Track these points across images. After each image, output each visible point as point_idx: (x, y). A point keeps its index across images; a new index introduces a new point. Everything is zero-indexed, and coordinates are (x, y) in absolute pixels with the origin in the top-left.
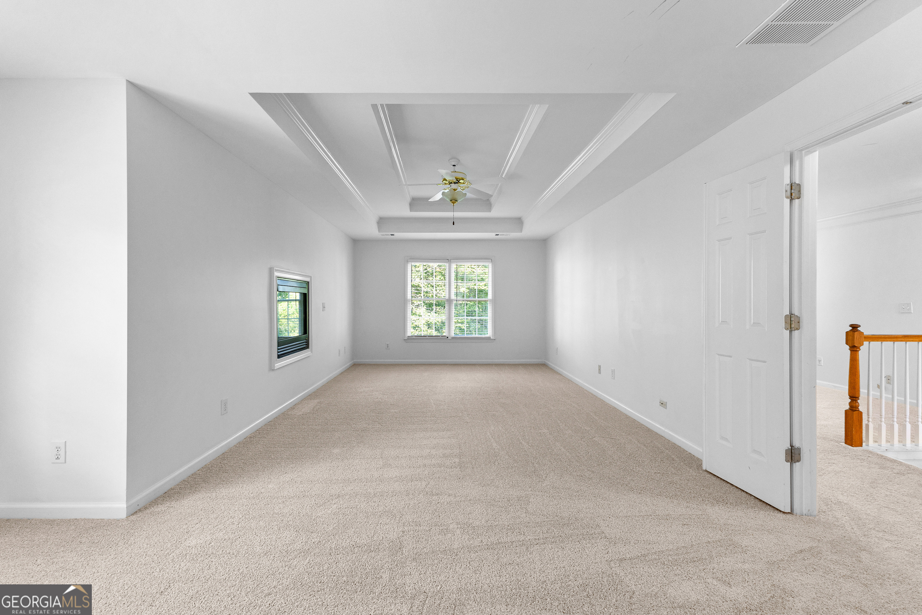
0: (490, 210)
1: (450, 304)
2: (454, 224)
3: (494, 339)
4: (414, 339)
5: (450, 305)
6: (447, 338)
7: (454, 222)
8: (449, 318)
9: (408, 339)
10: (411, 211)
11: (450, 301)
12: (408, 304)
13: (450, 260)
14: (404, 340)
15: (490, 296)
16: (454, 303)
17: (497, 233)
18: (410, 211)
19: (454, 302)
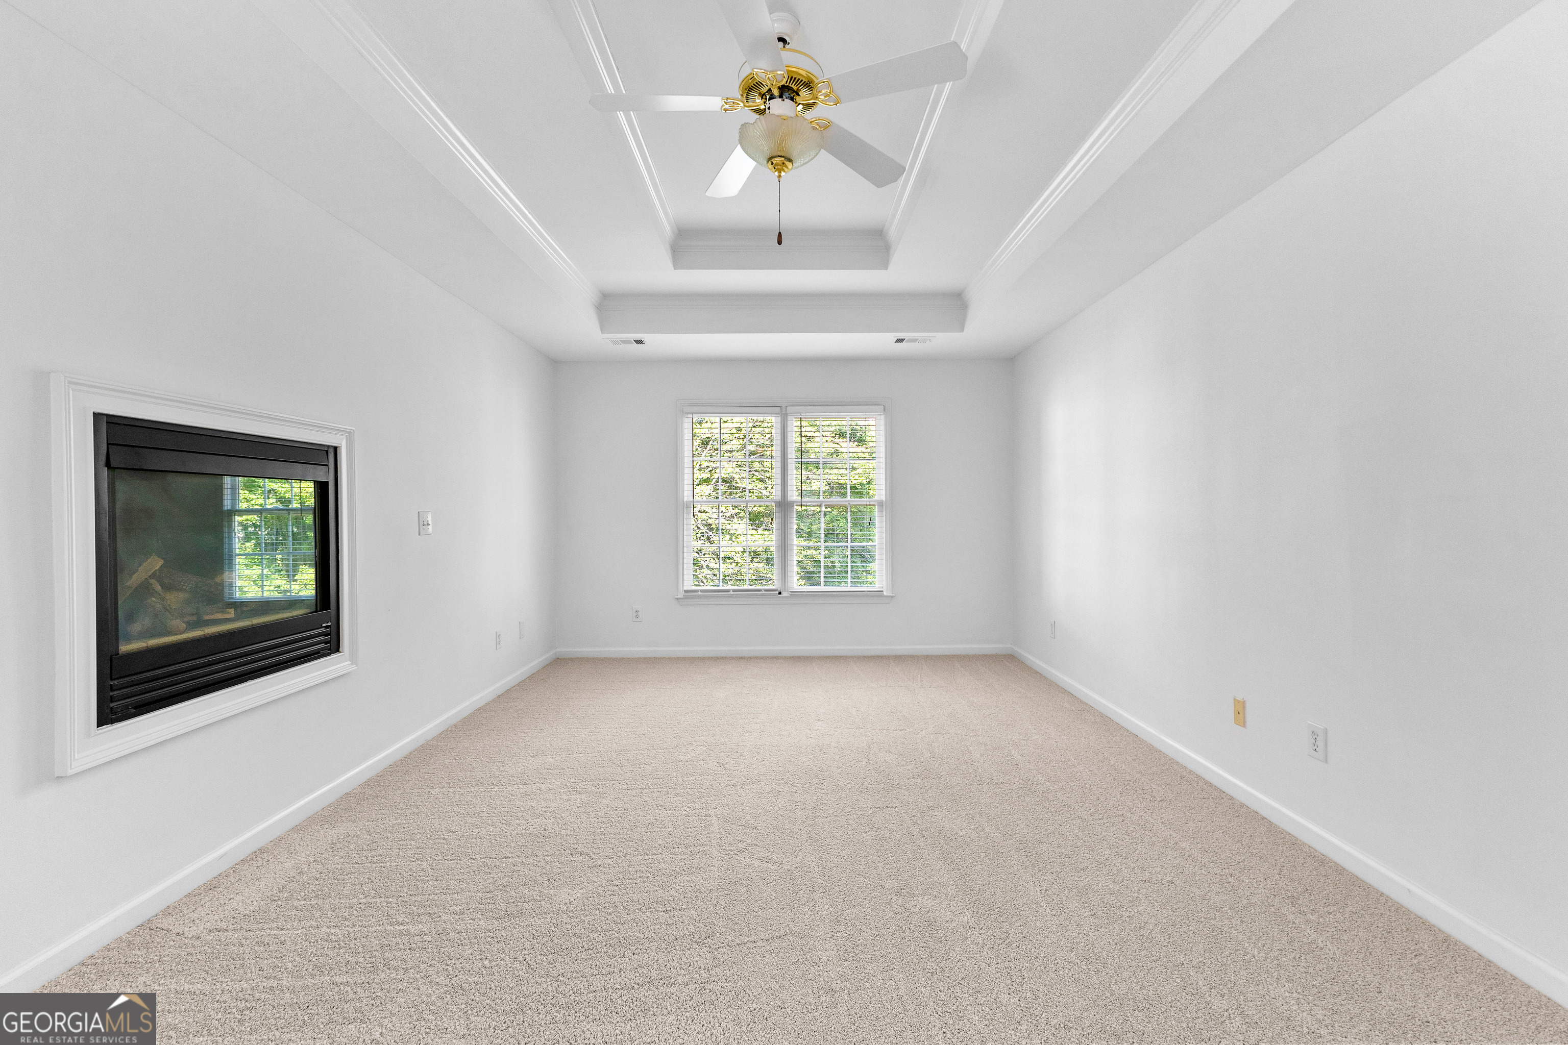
0: (884, 264)
1: (785, 512)
2: (780, 242)
3: (892, 597)
4: (700, 597)
5: (784, 515)
6: (780, 593)
7: (780, 233)
8: (784, 546)
9: (685, 598)
10: (676, 266)
11: (784, 505)
12: (685, 515)
13: (784, 408)
14: (677, 599)
15: (879, 491)
16: (795, 510)
17: (901, 335)
18: (675, 269)
19: (796, 507)
